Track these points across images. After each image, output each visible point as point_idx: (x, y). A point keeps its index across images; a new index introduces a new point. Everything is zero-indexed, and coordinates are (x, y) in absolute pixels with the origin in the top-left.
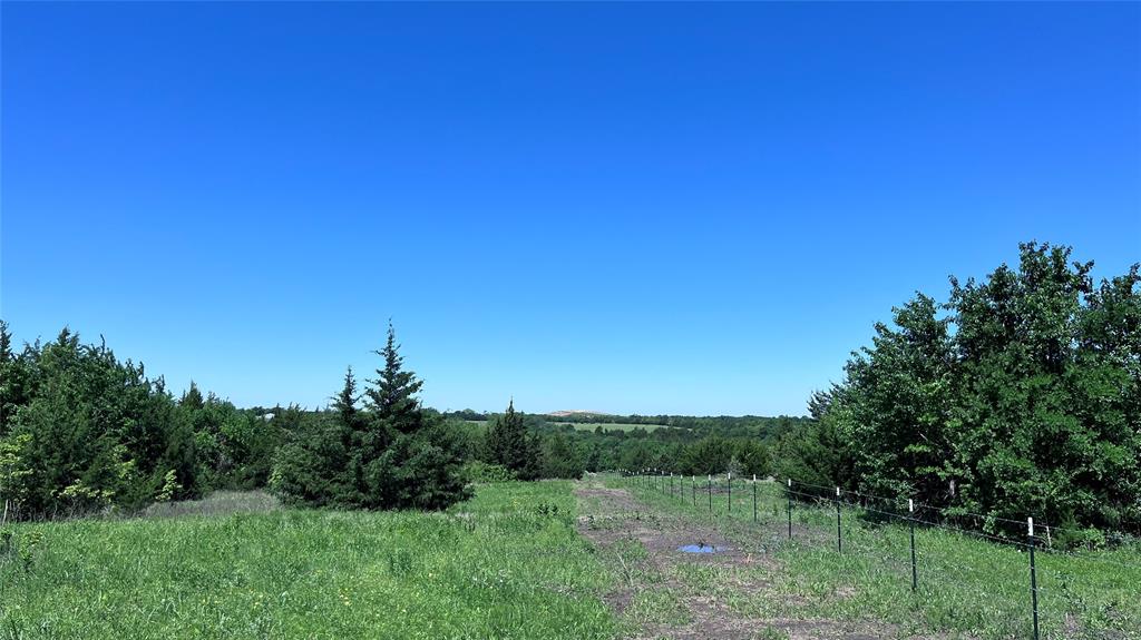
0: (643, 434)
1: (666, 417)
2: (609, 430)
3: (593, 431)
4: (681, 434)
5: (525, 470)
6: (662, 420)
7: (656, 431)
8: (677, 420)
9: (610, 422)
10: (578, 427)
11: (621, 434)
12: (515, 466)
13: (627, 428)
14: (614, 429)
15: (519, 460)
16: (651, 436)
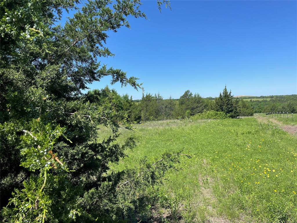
0: (266, 101)
1: (273, 96)
2: (254, 101)
3: (249, 101)
4: (279, 100)
5: (233, 113)
6: (272, 97)
7: (271, 100)
8: (277, 97)
9: (254, 98)
10: (244, 100)
11: (258, 101)
12: (229, 112)
13: (261, 100)
14: (256, 100)
15: (230, 110)
16: (269, 101)
